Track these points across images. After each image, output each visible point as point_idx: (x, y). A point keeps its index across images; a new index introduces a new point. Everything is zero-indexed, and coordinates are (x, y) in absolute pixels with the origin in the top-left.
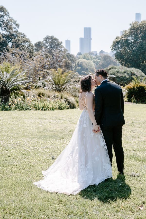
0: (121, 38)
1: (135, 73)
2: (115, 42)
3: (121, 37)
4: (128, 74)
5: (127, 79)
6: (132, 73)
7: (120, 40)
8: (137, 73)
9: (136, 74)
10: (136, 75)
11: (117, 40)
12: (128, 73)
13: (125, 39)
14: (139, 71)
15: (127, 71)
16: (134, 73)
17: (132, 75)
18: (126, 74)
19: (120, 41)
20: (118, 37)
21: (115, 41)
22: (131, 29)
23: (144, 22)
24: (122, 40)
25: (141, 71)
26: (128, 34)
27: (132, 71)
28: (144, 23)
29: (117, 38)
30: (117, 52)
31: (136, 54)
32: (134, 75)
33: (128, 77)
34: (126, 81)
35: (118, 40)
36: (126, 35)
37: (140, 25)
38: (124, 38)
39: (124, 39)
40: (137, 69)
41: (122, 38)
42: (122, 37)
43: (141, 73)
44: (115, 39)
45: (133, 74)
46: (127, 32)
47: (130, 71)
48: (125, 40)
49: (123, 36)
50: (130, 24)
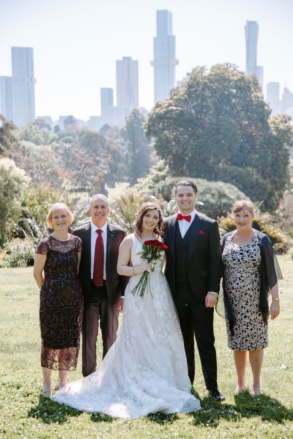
0: (168, 107)
1: (227, 192)
2: (154, 115)
3: (166, 105)
4: (213, 195)
5: (212, 205)
6: (219, 192)
7: (165, 110)
8: (230, 193)
9: (228, 195)
10: (229, 197)
11: (157, 110)
12: (213, 192)
13: (179, 108)
14: (233, 189)
15: (210, 189)
16: (224, 192)
17: (220, 198)
18: (208, 196)
19: (166, 113)
20: (160, 103)
21: (153, 112)
22: (190, 86)
23: (219, 69)
24: (171, 110)
25: (236, 189)
26: (183, 96)
27: (220, 190)
28: (218, 72)
29: (158, 106)
30: (160, 138)
31: (204, 143)
32: (225, 196)
33: (212, 201)
34: (210, 209)
35: (162, 111)
36: (179, 99)
37: (212, 77)
38: (175, 106)
39: (174, 108)
40: (228, 185)
41: (170, 108)
42: (171, 105)
43: (237, 192)
44: (154, 108)
45: (222, 195)
46: (182, 93)
47: (216, 189)
48: (178, 112)
49: (171, 102)
50: (188, 74)
